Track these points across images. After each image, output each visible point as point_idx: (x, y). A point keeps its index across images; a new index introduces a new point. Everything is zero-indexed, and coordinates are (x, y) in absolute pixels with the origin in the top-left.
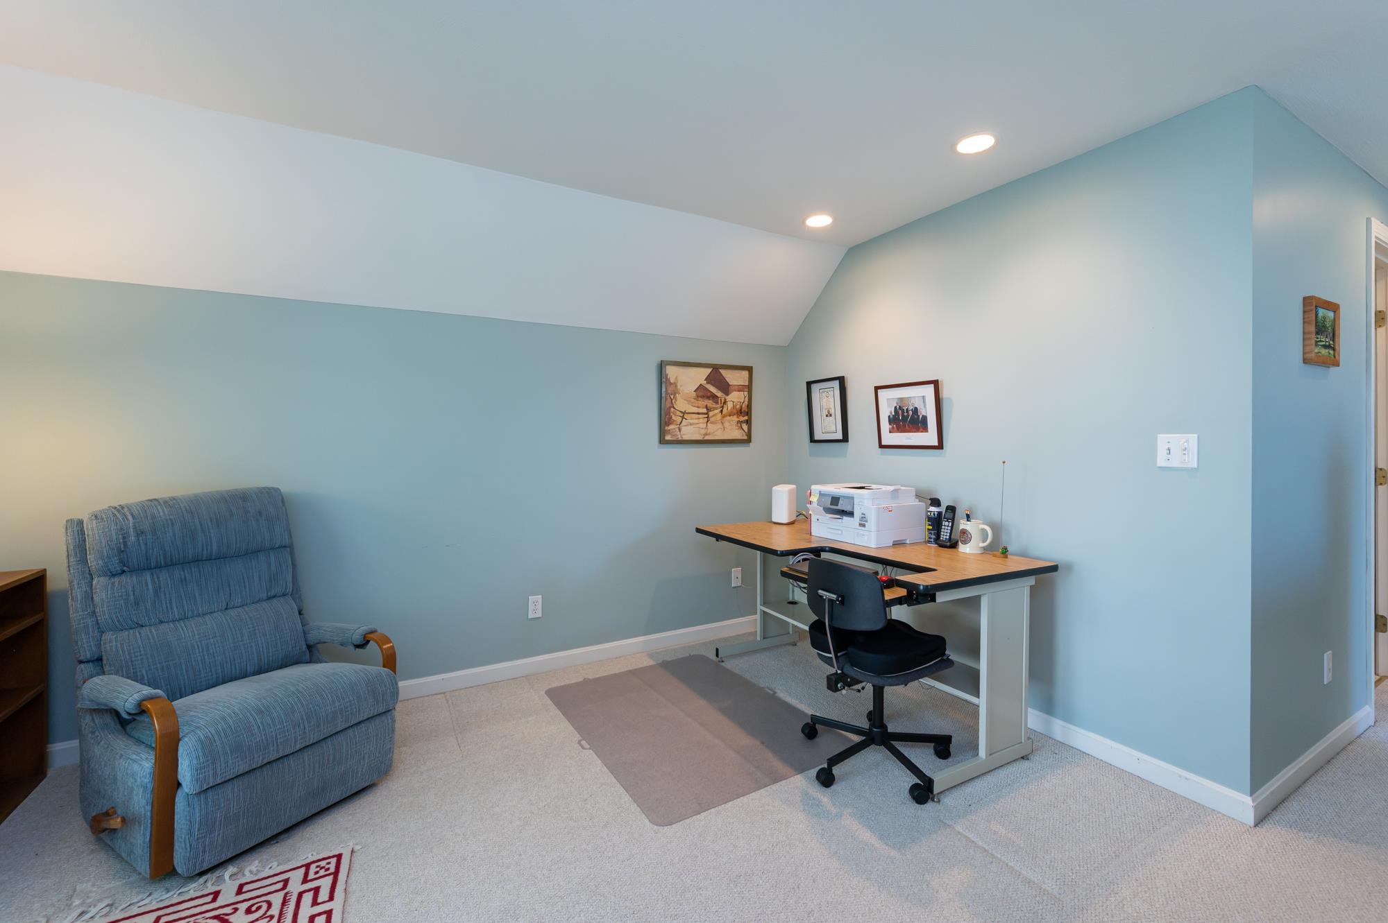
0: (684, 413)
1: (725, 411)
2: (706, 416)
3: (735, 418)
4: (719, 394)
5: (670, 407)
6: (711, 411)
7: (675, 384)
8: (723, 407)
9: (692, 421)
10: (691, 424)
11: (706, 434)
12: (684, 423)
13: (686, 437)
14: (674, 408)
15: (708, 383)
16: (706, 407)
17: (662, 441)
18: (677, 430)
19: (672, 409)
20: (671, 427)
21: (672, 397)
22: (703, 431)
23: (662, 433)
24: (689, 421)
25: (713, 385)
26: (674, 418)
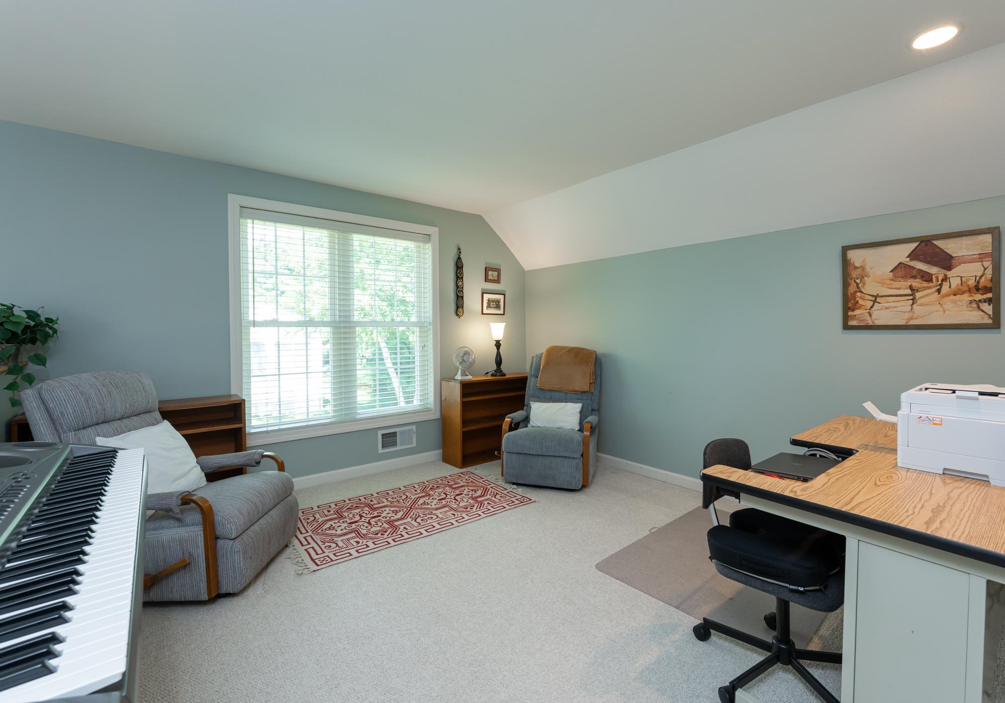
0: (876, 297)
1: (945, 288)
2: (912, 297)
3: (966, 298)
4: (933, 270)
5: (856, 292)
6: (918, 291)
7: (863, 268)
8: (941, 285)
9: (887, 305)
10: (887, 308)
11: (911, 318)
12: (875, 308)
13: (878, 323)
14: (861, 292)
15: (911, 260)
16: (911, 287)
17: (846, 327)
18: (867, 315)
19: (859, 294)
20: (857, 312)
21: (858, 281)
22: (907, 316)
23: (846, 318)
24: (885, 305)
25: (921, 261)
26: (861, 302)
